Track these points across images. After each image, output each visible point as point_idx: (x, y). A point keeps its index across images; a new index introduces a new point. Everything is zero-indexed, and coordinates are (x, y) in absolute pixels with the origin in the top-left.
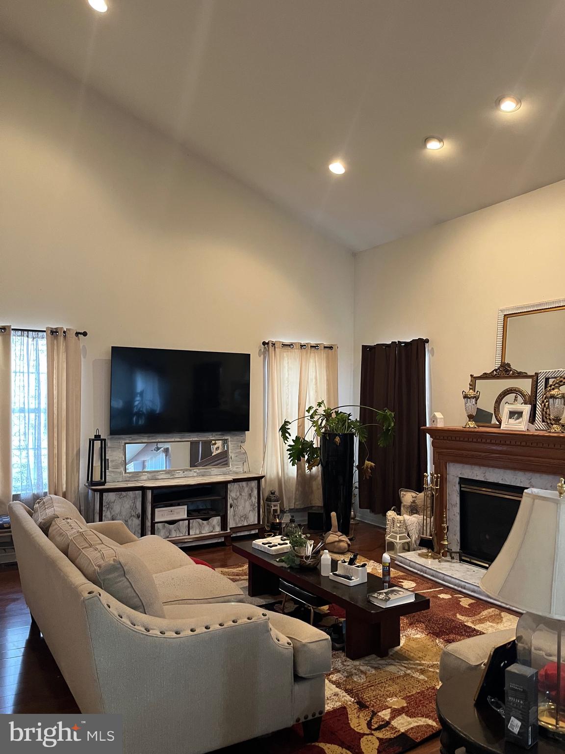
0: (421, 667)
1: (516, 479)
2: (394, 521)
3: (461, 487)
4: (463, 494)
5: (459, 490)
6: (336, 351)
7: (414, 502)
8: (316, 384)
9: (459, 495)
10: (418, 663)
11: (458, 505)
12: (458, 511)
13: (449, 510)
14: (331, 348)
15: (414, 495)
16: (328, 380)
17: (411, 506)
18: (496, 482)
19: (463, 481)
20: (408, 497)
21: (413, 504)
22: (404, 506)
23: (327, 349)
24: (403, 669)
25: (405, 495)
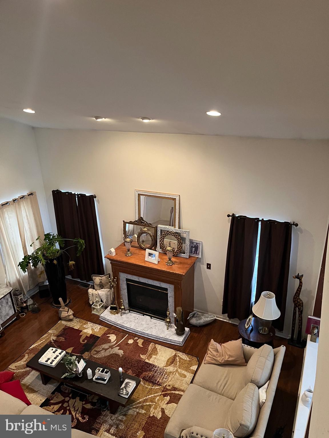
0: (141, 405)
1: (154, 282)
2: (93, 295)
3: (127, 282)
4: (128, 285)
5: (126, 284)
6: (36, 196)
7: (101, 282)
8: (28, 219)
9: (126, 285)
10: (139, 402)
11: (126, 289)
12: (127, 291)
13: (122, 290)
14: (32, 194)
15: (100, 278)
16: (34, 214)
17: (99, 284)
18: (144, 282)
19: (127, 280)
20: (97, 279)
21: (101, 283)
22: (96, 284)
23: (29, 196)
24: (135, 409)
25: (95, 279)
